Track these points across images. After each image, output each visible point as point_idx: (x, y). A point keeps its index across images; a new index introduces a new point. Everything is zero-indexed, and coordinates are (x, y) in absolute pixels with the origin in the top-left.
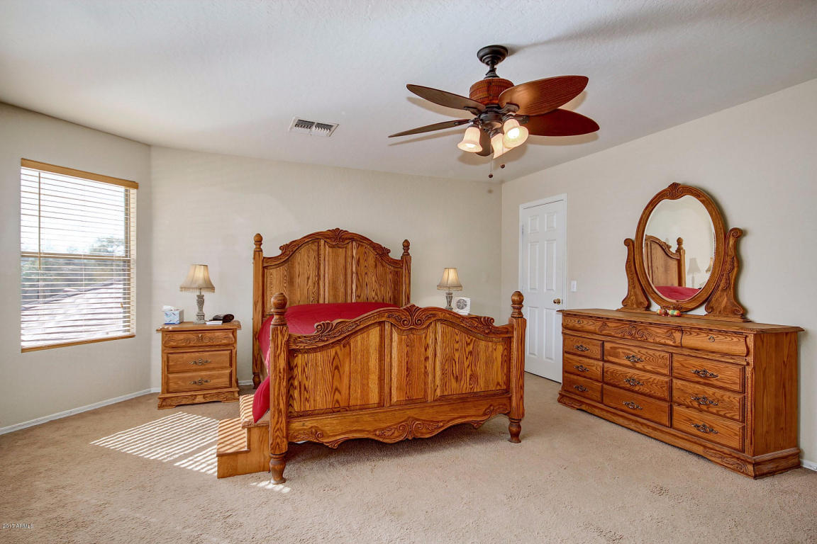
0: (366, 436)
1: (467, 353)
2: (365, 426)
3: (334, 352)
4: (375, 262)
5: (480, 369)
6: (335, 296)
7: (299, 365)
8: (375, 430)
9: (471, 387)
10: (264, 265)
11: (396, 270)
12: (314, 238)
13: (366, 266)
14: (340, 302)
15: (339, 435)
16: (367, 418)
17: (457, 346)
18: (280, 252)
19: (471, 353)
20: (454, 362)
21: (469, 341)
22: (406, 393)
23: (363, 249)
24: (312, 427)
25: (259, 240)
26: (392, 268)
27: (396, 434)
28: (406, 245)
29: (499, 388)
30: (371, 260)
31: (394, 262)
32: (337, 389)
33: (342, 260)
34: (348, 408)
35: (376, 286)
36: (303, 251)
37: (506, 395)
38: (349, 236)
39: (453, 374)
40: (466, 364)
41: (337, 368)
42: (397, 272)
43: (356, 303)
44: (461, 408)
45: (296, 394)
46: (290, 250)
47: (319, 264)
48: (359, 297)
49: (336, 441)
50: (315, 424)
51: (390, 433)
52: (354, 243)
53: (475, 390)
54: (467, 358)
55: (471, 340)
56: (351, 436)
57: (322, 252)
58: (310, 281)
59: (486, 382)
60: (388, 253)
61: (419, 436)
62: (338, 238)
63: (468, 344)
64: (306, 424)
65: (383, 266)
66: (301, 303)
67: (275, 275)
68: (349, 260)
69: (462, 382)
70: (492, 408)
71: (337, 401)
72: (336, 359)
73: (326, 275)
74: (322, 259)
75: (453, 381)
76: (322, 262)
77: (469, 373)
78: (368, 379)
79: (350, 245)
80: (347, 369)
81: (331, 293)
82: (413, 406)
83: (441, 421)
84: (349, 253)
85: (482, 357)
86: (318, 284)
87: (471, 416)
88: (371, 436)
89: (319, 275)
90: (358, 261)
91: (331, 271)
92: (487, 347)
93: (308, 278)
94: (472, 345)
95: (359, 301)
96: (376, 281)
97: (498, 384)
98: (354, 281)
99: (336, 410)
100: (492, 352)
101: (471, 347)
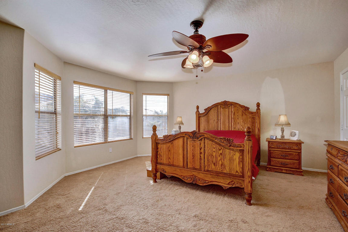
0: (178, 177)
1: (219, 154)
2: (178, 173)
3: (168, 146)
4: (242, 113)
5: (226, 162)
6: (225, 127)
7: (159, 148)
8: (181, 176)
9: (222, 169)
10: (199, 116)
11: (253, 116)
12: (216, 105)
13: (238, 115)
14: (227, 130)
15: (170, 173)
16: (178, 170)
17: (214, 150)
18: (204, 111)
19: (221, 154)
20: (213, 157)
21: (220, 148)
22: (193, 165)
23: (236, 108)
24: (162, 168)
25: (198, 107)
26: (251, 116)
27: (189, 180)
28: (258, 105)
29: (237, 174)
30: (240, 113)
31: (252, 113)
32: (169, 158)
33: (227, 113)
34: (173, 165)
35: (242, 124)
36: (212, 110)
37: (242, 178)
38: (230, 103)
39: (213, 162)
40: (219, 159)
41: (169, 151)
42: (253, 118)
43: (234, 131)
44: (216, 178)
45: (159, 156)
46: (208, 110)
47: (218, 115)
48: (235, 128)
49: (169, 175)
50: (163, 168)
51: (187, 178)
52: (232, 106)
53: (224, 172)
54: (219, 156)
55: (221, 148)
56: (174, 175)
57: (219, 110)
58: (215, 121)
59: (230, 169)
60: (248, 109)
61: (198, 183)
62: (226, 104)
63: (220, 150)
64: (161, 167)
65: (246, 115)
66: (212, 130)
67: (203, 119)
68: (230, 113)
69: (217, 166)
70: (233, 182)
71: (170, 162)
72: (169, 148)
73: (221, 119)
74: (219, 113)
75: (213, 165)
76: (219, 114)
77: (220, 163)
78: (179, 156)
79: (230, 107)
80: (172, 151)
81: (223, 126)
82: (195, 171)
83: (207, 181)
84: (230, 110)
85: (228, 157)
86: (218, 123)
87: (222, 183)
88: (180, 177)
89: (218, 119)
90: (234, 113)
91: (223, 118)
92: (230, 153)
93: (214, 121)
94: (222, 150)
95: (235, 130)
96: (242, 122)
97: (237, 172)
98: (233, 122)
99: (169, 165)
100: (233, 155)
101: (221, 152)
